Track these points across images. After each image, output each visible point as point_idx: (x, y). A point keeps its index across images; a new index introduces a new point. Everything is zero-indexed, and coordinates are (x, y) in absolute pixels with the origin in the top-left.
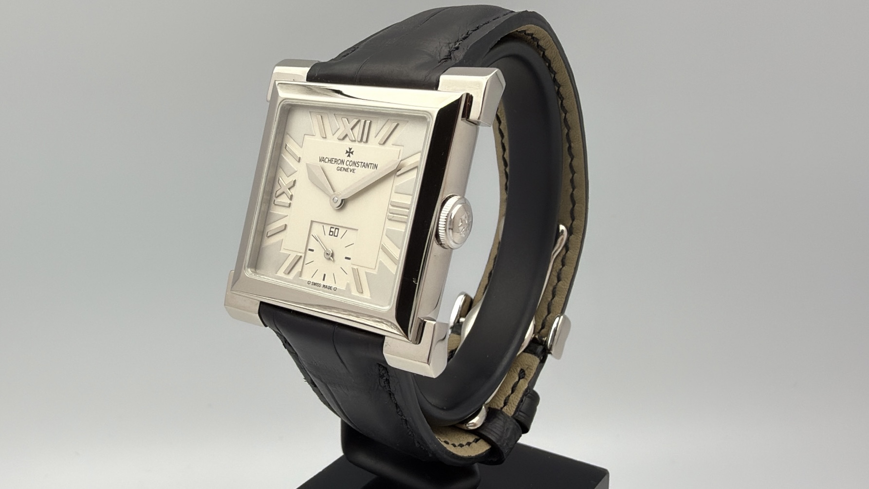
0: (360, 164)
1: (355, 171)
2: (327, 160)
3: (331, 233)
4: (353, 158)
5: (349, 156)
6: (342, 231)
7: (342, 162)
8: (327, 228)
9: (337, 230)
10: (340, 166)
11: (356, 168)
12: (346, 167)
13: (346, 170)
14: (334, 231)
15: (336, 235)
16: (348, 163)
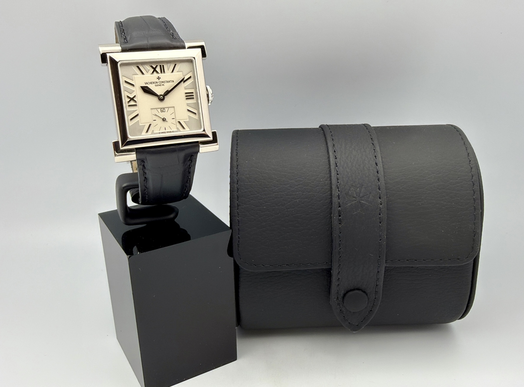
0: (165, 82)
1: (164, 85)
2: (149, 83)
3: (162, 111)
4: (161, 80)
5: (159, 79)
6: (166, 109)
7: (157, 82)
8: (159, 110)
9: (164, 110)
10: (156, 84)
11: (164, 84)
12: (159, 84)
13: (160, 85)
14: (163, 110)
15: (164, 111)
16: (160, 82)
